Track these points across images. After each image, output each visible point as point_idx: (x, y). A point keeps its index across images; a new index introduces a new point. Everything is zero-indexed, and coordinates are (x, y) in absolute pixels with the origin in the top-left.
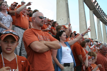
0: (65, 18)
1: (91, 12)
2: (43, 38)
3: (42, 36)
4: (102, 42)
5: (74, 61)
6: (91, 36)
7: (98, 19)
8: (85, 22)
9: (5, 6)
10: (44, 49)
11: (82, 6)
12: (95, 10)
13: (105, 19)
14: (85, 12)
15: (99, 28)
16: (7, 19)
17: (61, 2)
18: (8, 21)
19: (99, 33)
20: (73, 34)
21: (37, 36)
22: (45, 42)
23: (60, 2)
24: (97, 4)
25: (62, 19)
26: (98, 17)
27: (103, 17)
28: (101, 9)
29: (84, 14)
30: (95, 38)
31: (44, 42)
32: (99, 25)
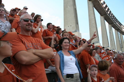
0: (74, 25)
1: (102, 17)
2: (32, 46)
3: (32, 43)
4: (115, 50)
5: (79, 72)
6: (103, 44)
7: (110, 25)
8: (96, 29)
9: (2, 11)
10: (32, 60)
11: (92, 11)
12: (105, 15)
13: (118, 25)
14: (95, 17)
15: (112, 35)
16: (4, 26)
17: (69, 7)
18: (6, 28)
19: (111, 40)
20: (82, 41)
21: (24, 44)
22: (34, 51)
23: (67, 7)
24: (108, 9)
25: (70, 26)
26: (109, 23)
27: (115, 23)
28: (112, 14)
29: (94, 20)
30: (107, 46)
31: (32, 51)
32: (111, 31)
